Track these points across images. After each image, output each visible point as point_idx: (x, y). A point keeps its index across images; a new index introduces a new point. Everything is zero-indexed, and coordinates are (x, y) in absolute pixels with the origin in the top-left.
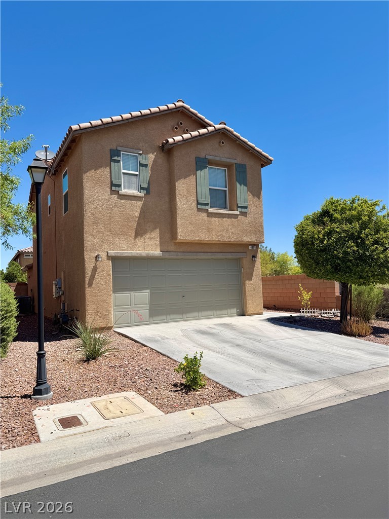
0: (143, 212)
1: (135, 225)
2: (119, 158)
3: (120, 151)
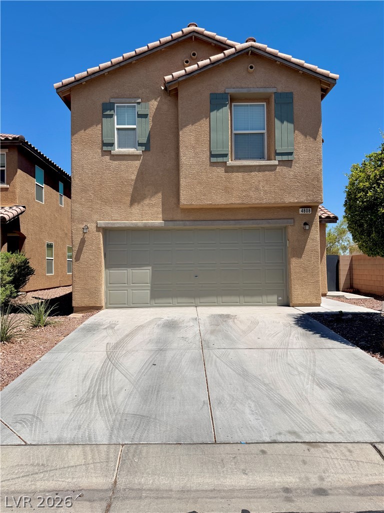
0: (141, 174)
1: (131, 190)
2: (112, 112)
3: (114, 103)
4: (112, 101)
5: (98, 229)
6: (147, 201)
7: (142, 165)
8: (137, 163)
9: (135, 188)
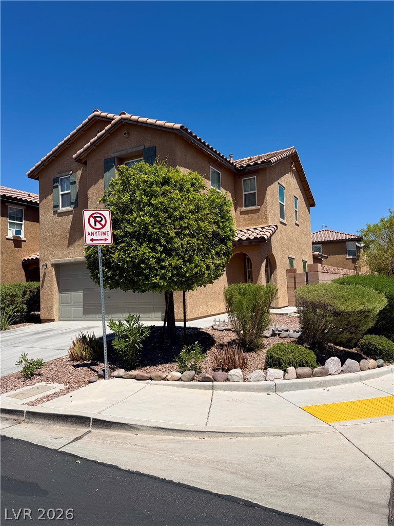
0: (73, 224)
1: (68, 236)
2: (58, 184)
3: (59, 177)
4: (58, 176)
5: (52, 265)
6: (76, 243)
7: (73, 217)
8: (71, 217)
9: (70, 235)
